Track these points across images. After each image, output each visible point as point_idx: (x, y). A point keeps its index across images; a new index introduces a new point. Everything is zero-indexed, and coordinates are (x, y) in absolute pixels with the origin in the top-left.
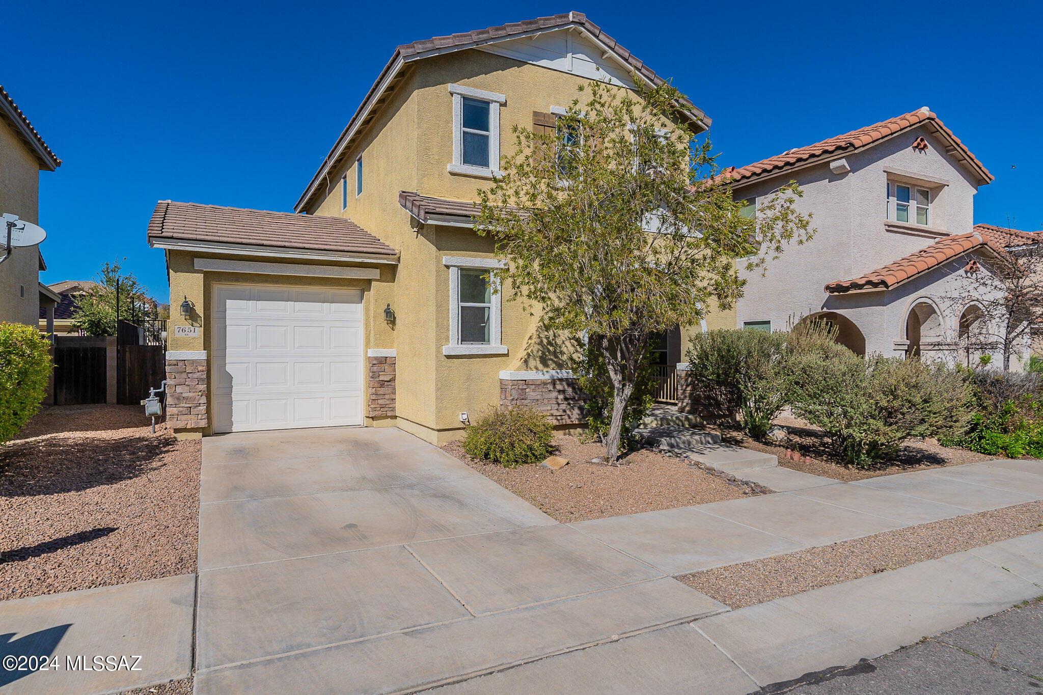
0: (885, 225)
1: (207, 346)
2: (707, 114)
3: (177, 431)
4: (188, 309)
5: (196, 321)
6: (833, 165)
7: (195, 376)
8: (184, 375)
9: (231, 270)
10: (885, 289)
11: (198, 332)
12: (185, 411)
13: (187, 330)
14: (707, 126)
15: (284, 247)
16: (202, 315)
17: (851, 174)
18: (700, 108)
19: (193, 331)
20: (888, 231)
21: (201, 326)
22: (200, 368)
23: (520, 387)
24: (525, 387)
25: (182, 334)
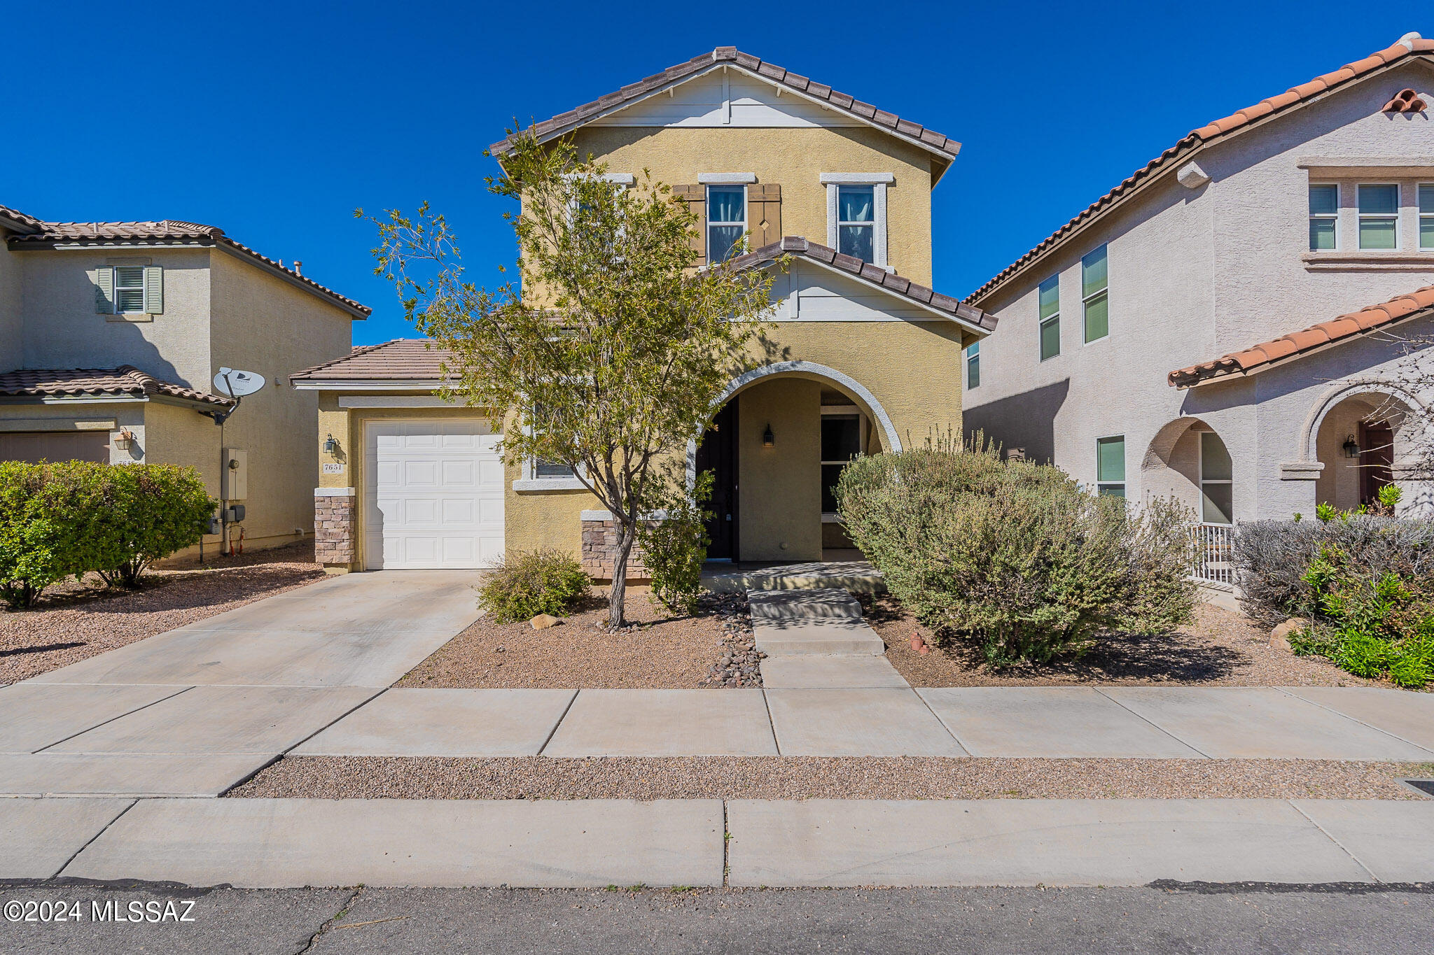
0: (1304, 261)
1: (354, 481)
2: (950, 136)
3: (326, 565)
4: (333, 446)
5: (341, 458)
6: (1181, 174)
7: (340, 512)
8: (330, 512)
9: (371, 405)
10: (1241, 374)
11: (343, 470)
12: (330, 546)
13: (333, 467)
14: (954, 155)
15: (412, 379)
16: (346, 452)
17: (1212, 184)
18: (936, 129)
19: (338, 468)
20: (1309, 270)
21: (346, 463)
22: (344, 505)
23: (596, 530)
24: (602, 529)
25: (329, 472)
